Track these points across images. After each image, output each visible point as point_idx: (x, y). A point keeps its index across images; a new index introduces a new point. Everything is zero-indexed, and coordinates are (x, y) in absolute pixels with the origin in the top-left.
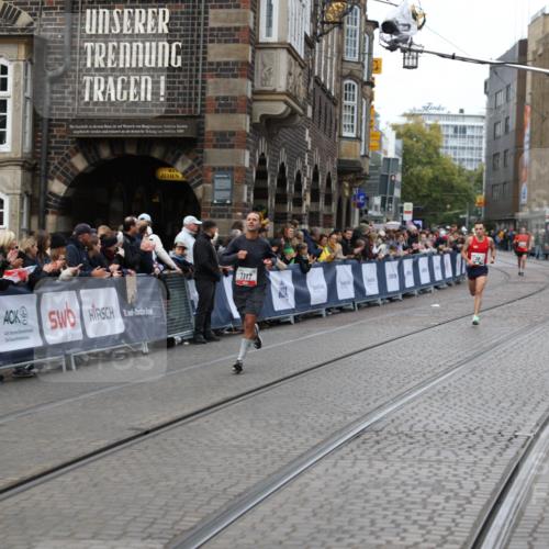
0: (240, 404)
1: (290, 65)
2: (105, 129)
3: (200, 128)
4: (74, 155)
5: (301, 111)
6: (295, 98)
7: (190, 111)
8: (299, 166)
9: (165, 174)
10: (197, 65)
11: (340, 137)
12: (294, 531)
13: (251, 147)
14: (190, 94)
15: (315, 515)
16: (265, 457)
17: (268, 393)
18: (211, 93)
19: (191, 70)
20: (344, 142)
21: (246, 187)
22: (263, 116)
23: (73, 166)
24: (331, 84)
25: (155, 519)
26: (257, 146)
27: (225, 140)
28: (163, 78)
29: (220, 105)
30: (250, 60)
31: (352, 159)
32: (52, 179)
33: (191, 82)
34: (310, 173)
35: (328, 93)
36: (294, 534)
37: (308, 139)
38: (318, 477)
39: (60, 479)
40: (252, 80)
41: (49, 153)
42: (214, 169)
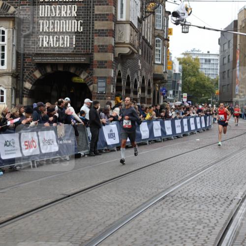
0: (110, 184)
1: (131, 31)
2: (48, 59)
3: (91, 59)
4: (35, 71)
5: (136, 52)
6: (133, 46)
7: (87, 51)
8: (136, 76)
9: (76, 79)
10: (90, 31)
11: (154, 63)
12: (135, 241)
13: (114, 68)
14: (87, 44)
15: (145, 234)
16: (122, 208)
17: (123, 179)
18: (96, 43)
19: (87, 33)
20: (156, 66)
21: (112, 86)
22: (119, 54)
23: (34, 76)
24: (150, 40)
25: (73, 235)
26: (117, 67)
27: (102, 64)
28: (74, 36)
29: (100, 49)
30: (113, 29)
31: (159, 73)
32: (25, 82)
33: (87, 38)
34: (141, 80)
35: (148, 44)
36: (135, 242)
37: (140, 64)
38: (146, 217)
39: (30, 217)
40: (114, 38)
41: (24, 70)
42: (98, 78)
